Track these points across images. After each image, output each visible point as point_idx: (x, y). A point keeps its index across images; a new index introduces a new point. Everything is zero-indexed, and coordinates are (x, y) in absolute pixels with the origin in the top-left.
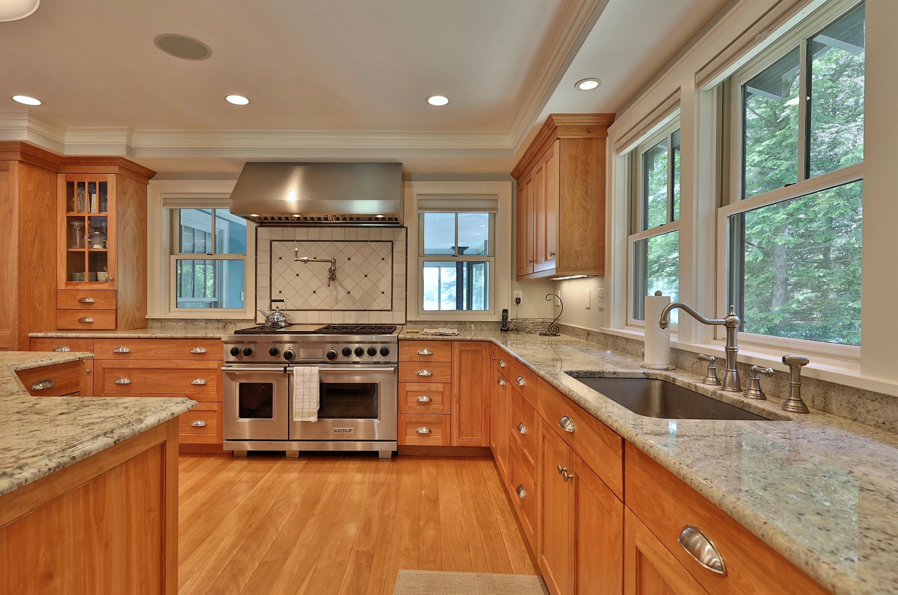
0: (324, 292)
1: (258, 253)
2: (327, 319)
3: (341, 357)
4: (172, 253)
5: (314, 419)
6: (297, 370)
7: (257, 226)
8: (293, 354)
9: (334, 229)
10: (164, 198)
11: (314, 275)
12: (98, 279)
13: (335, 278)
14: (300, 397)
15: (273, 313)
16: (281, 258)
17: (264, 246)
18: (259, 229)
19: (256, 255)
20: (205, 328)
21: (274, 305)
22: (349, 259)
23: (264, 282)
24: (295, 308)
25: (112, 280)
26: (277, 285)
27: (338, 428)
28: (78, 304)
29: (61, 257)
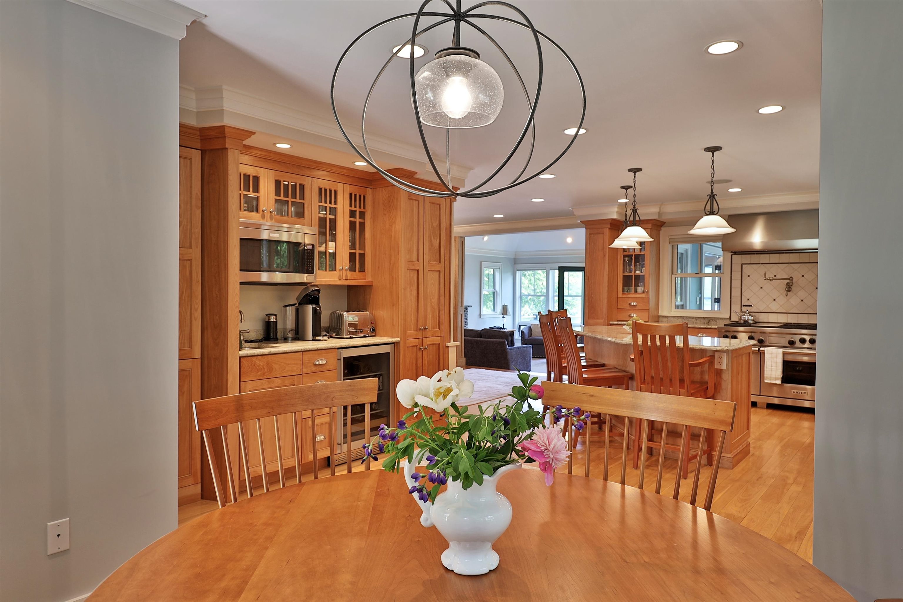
0: (782, 300)
1: (733, 273)
2: (783, 319)
3: (798, 344)
4: (672, 274)
5: (779, 382)
6: (768, 350)
7: (733, 255)
8: (764, 340)
9: (791, 255)
10: (670, 239)
11: (774, 288)
12: (637, 291)
13: (791, 289)
14: (769, 367)
15: (744, 314)
16: (749, 276)
17: (737, 268)
18: (733, 256)
19: (731, 274)
20: (695, 323)
21: (744, 309)
22: (803, 276)
23: (736, 293)
24: (759, 311)
25: (647, 292)
26: (746, 295)
27: (796, 391)
28: (628, 306)
29: (620, 279)
